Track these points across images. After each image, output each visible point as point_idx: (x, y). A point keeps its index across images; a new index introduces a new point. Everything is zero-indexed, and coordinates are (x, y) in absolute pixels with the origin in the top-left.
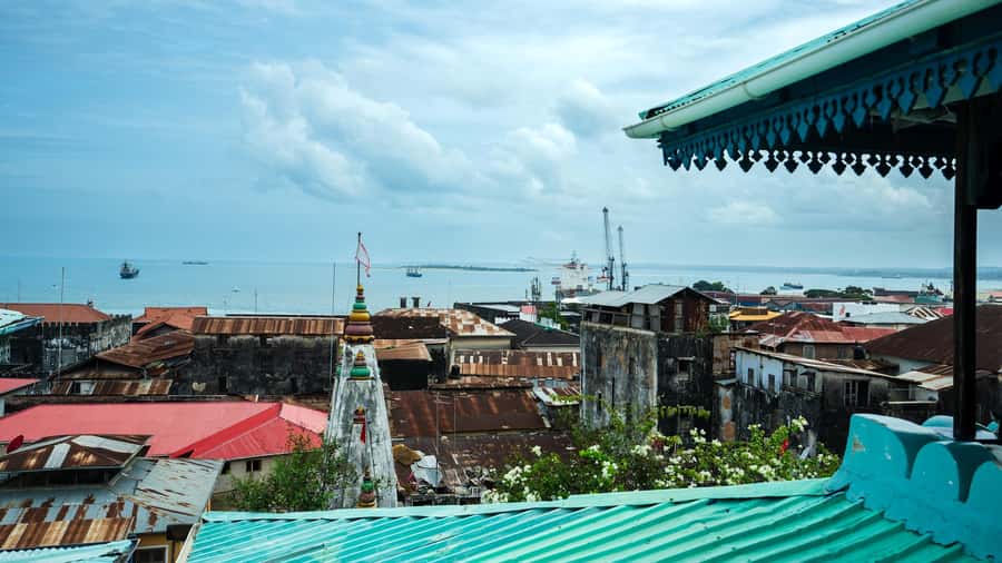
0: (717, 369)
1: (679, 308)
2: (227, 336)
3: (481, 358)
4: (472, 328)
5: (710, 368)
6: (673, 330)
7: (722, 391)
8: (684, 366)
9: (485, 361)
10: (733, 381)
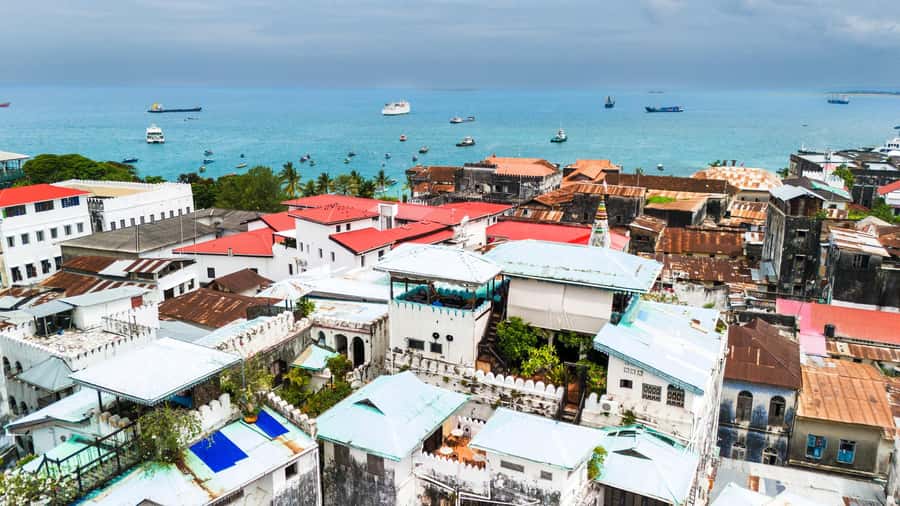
0: (823, 238)
1: (803, 203)
2: (588, 194)
3: (748, 207)
4: (758, 185)
5: (818, 236)
6: (797, 214)
7: (822, 249)
8: (802, 234)
9: (750, 209)
10: (827, 244)
